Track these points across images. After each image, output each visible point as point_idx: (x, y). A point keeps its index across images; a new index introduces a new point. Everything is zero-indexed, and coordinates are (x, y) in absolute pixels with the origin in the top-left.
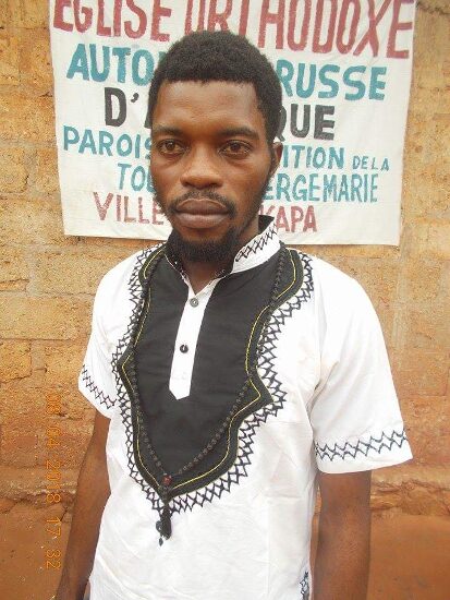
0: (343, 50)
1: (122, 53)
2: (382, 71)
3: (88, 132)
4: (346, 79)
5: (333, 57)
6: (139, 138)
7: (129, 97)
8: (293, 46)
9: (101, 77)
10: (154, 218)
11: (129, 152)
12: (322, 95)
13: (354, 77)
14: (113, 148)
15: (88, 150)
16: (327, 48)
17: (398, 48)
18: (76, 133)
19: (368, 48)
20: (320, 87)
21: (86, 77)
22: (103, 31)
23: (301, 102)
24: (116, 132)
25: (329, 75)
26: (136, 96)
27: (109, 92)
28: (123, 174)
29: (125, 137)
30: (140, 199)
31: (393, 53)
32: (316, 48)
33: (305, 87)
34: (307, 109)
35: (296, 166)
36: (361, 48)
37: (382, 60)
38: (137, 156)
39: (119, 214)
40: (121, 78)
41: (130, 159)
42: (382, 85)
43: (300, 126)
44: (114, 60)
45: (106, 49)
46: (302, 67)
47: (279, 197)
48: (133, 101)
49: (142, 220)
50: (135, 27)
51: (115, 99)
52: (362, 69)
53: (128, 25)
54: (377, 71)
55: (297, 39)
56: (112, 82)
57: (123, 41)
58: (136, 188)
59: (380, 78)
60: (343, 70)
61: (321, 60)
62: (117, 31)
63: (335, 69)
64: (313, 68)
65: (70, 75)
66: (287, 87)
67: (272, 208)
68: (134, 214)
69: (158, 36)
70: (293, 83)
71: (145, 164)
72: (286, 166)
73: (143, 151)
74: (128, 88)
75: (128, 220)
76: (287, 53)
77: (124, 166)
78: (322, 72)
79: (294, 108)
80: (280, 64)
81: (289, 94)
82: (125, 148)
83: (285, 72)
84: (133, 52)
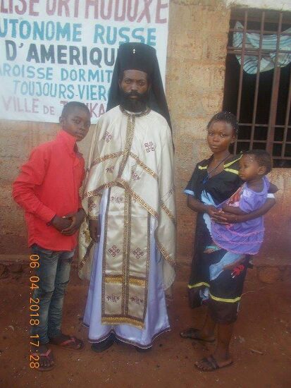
0: (131, 19)
1: (14, 22)
2: (154, 30)
4: (133, 35)
5: (126, 23)
6: (23, 66)
7: (18, 44)
8: (103, 17)
9: (3, 35)
10: (33, 109)
11: (19, 74)
12: (121, 43)
13: (138, 33)
14: (11, 72)
16: (122, 19)
17: (162, 17)
19: (145, 18)
20: (119, 39)
22: (4, 10)
23: (110, 47)
24: (12, 64)
26: (22, 45)
27: (8, 42)
28: (16, 85)
29: (17, 66)
30: (25, 99)
31: (158, 20)
32: (117, 18)
33: (112, 39)
34: (113, 50)
35: (108, 81)
36: (141, 18)
37: (153, 25)
38: (23, 76)
39: (15, 107)
40: (14, 35)
41: (19, 78)
42: (154, 38)
43: (109, 60)
44: (10, 26)
45: (5, 20)
46: (109, 28)
47: (100, 99)
48: (20, 47)
49: (27, 111)
50: (21, 8)
51: (10, 46)
52: (142, 30)
53: (17, 7)
54: (150, 31)
55: (106, 13)
56: (9, 37)
57: (14, 16)
58: (24, 94)
59: (152, 34)
60: (132, 29)
61: (119, 25)
62: (11, 10)
64: (115, 29)
66: (102, 39)
67: (97, 104)
68: (23, 107)
69: (33, 13)
70: (105, 37)
71: (28, 80)
72: (103, 81)
73: (26, 74)
74: (18, 40)
75: (20, 110)
76: (100, 21)
77: (17, 82)
78: (121, 31)
79: (106, 50)
80: (97, 27)
81: (103, 42)
82: (17, 71)
83: (100, 31)
84: (20, 22)
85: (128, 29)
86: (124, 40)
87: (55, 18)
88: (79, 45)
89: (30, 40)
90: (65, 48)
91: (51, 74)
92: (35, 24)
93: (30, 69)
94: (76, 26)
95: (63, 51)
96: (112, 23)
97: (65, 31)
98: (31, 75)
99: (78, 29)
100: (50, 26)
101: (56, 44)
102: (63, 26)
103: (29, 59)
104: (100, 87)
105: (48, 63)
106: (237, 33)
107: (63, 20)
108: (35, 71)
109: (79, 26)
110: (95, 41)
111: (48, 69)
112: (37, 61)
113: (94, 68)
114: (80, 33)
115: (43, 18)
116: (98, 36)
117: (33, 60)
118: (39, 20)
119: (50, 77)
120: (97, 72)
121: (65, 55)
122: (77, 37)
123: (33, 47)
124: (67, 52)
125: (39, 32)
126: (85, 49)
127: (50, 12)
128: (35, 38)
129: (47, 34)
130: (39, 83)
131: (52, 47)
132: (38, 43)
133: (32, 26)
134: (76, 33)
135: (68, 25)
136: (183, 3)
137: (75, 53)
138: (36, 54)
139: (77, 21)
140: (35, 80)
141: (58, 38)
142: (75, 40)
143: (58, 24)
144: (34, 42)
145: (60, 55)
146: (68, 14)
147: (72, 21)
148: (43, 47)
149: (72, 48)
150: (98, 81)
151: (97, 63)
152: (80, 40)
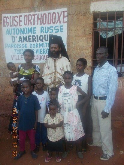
0: (53, 23)
1: (14, 29)
2: (62, 26)
3: (9, 44)
4: (55, 29)
5: (52, 25)
6: (17, 44)
7: (15, 37)
8: (44, 24)
9: (11, 34)
10: (21, 59)
12: (50, 32)
13: (56, 28)
14: (14, 47)
15: (10, 47)
16: (50, 23)
17: (65, 21)
19: (59, 22)
20: (50, 31)
21: (9, 35)
22: (11, 26)
23: (46, 34)
24: (14, 44)
25: (51, 28)
26: (17, 37)
27: (12, 36)
29: (15, 44)
31: (64, 22)
32: (48, 23)
33: (47, 31)
34: (47, 35)
35: (46, 47)
36: (57, 22)
37: (62, 24)
39: (15, 58)
41: (16, 48)
42: (62, 29)
43: (46, 39)
44: (13, 31)
45: (11, 29)
46: (46, 27)
47: (43, 53)
49: (19, 60)
50: (16, 24)
51: (13, 38)
52: (58, 26)
53: (15, 24)
54: (61, 26)
55: (44, 22)
56: (13, 35)
57: (14, 27)
58: (18, 54)
59: (62, 28)
60: (54, 27)
61: (49, 26)
62: (13, 25)
63: (52, 27)
64: (48, 27)
65: (6, 35)
66: (43, 31)
67: (42, 55)
68: (17, 58)
69: (20, 26)
70: (44, 31)
71: (19, 49)
72: (44, 47)
73: (18, 47)
74: (15, 35)
75: (17, 60)
76: (43, 25)
77: (15, 50)
78: (50, 28)
79: (45, 35)
80: (41, 27)
81: (44, 33)
82: (15, 46)
83: (42, 29)
84: (16, 29)
86: (51, 31)
87: (27, 26)
88: (35, 35)
89: (19, 35)
90: (30, 36)
91: (26, 46)
92: (21, 29)
93: (20, 45)
94: (34, 28)
95: (30, 38)
96: (47, 25)
97: (30, 30)
98: (20, 47)
99: (35, 29)
100: (26, 29)
101: (28, 35)
103: (19, 42)
104: (43, 49)
105: (25, 42)
107: (30, 27)
108: (21, 45)
109: (35, 28)
110: (41, 33)
111: (26, 44)
112: (22, 42)
113: (41, 43)
114: (36, 30)
115: (23, 26)
116: (42, 31)
117: (20, 42)
118: (22, 27)
119: (26, 47)
120: (42, 44)
121: (31, 39)
122: (35, 32)
123: (20, 37)
124: (31, 38)
125: (22, 32)
126: (37, 36)
127: (25, 24)
128: (21, 34)
129: (25, 32)
130: (23, 50)
131: (26, 36)
132: (22, 36)
133: (20, 30)
134: (34, 31)
135: (31, 28)
136: (73, 14)
137: (34, 38)
138: (21, 39)
139: (34, 26)
140: (21, 48)
141: (28, 33)
142: (34, 33)
143: (28, 28)
144: (21, 35)
145: (29, 39)
146: (31, 24)
147: (33, 26)
148: (23, 37)
149: (33, 36)
150: (43, 47)
151: (42, 40)
152: (35, 33)
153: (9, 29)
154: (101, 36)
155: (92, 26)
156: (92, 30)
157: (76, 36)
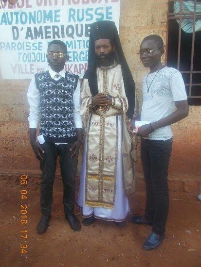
0: (93, 2)
1: (16, 14)
2: (110, 8)
3: (8, 43)
4: (96, 13)
5: (90, 5)
6: (23, 43)
7: (20, 28)
8: (74, 3)
9: (10, 23)
10: (31, 71)
11: (21, 48)
12: (87, 20)
13: (99, 11)
14: (16, 47)
15: (8, 49)
16: (87, 2)
18: (4, 43)
20: (86, 17)
21: (6, 24)
22: (10, 7)
23: (79, 24)
24: (16, 42)
25: (89, 12)
26: (22, 28)
27: (13, 28)
28: (20, 56)
29: (20, 43)
30: (26, 65)
32: (83, 3)
33: (80, 17)
34: (82, 26)
35: (80, 48)
37: (110, 3)
38: (24, 49)
39: (19, 71)
40: (17, 22)
41: (21, 51)
42: (111, 13)
43: (79, 33)
44: (14, 16)
45: (11, 13)
46: (78, 10)
47: (74, 60)
48: (21, 30)
49: (26, 73)
50: (21, 4)
51: (15, 30)
52: (102, 8)
53: (18, 4)
54: (108, 8)
56: (14, 24)
57: (17, 9)
58: (24, 61)
59: (109, 11)
60: (94, 9)
61: (85, 7)
64: (83, 10)
65: (1, 24)
66: (74, 18)
67: (72, 65)
68: (24, 70)
69: (28, 6)
70: (76, 16)
71: (26, 52)
72: (75, 48)
73: (26, 47)
74: (19, 26)
75: (22, 73)
76: (73, 6)
77: (20, 54)
78: (87, 11)
79: (77, 26)
80: (71, 10)
81: (75, 21)
82: (20, 47)
83: (72, 13)
84: (20, 13)
85: (92, 9)
86: (89, 17)
87: (42, 8)
88: (59, 25)
89: (27, 25)
90: (49, 27)
91: (41, 46)
92: (30, 13)
93: (28, 44)
94: (56, 11)
95: (48, 30)
96: (81, 6)
97: (48, 16)
98: (29, 48)
99: (58, 14)
100: (39, 13)
101: (43, 25)
102: (47, 12)
103: (27, 38)
104: (74, 52)
105: (39, 39)
106: (177, 2)
107: (48, 9)
108: (31, 45)
109: (58, 11)
110: (70, 20)
111: (40, 43)
112: (32, 39)
113: (70, 40)
114: (59, 16)
115: (35, 8)
116: (71, 16)
117: (30, 38)
118: (32, 10)
119: (40, 48)
120: (72, 42)
121: (50, 32)
122: (57, 19)
123: (29, 29)
124: (51, 30)
125: (33, 19)
126: (62, 27)
127: (39, 4)
128: (30, 23)
129: (38, 20)
130: (34, 53)
131: (41, 28)
132: (32, 26)
133: (28, 15)
134: (56, 16)
135: (51, 11)
137: (56, 30)
138: (31, 33)
139: (57, 8)
140: (31, 51)
141: (44, 22)
142: (56, 21)
143: (44, 11)
144: (30, 26)
145: (47, 33)
146: (50, 4)
147: (53, 8)
148: (35, 28)
149: (54, 27)
150: (72, 48)
151: (71, 35)
152: (59, 21)
153: (7, 13)
154: (182, 31)
155: (166, 9)
156: (166, 17)
157: (135, 27)
